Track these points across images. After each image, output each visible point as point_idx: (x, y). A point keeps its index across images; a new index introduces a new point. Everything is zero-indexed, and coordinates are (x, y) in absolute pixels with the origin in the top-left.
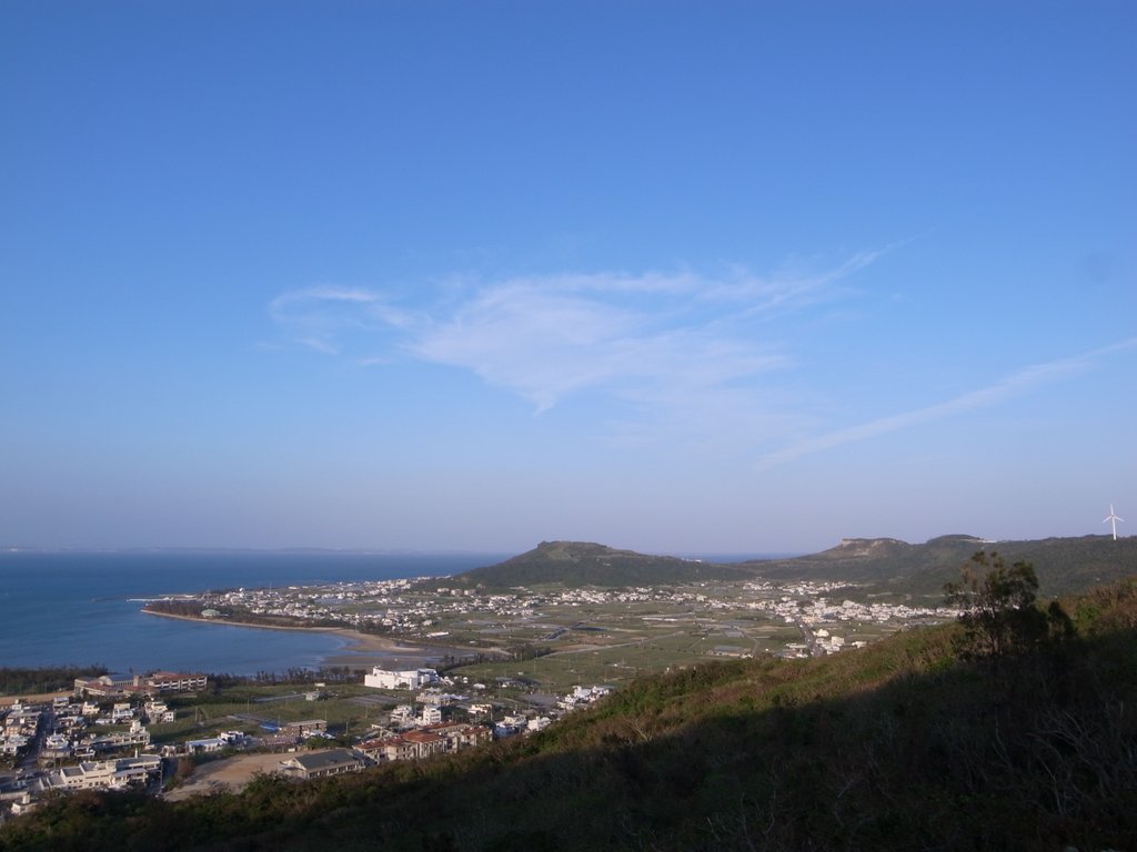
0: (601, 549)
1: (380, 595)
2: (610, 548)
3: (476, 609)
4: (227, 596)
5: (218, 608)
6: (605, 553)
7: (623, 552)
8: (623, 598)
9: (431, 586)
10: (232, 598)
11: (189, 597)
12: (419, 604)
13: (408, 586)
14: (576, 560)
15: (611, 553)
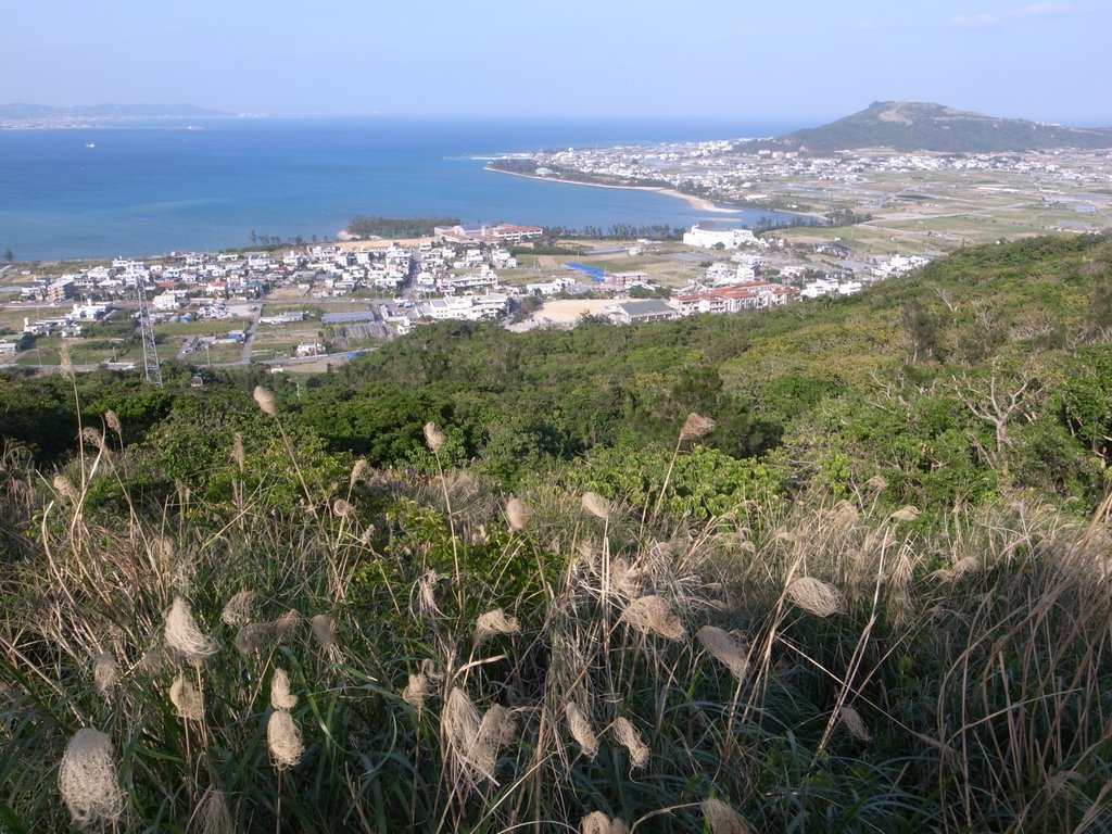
0: (940, 110)
1: (700, 156)
2: (952, 110)
3: (797, 173)
4: (558, 155)
5: (550, 167)
6: (945, 115)
7: (966, 115)
8: (958, 164)
9: (752, 148)
10: (563, 158)
11: (524, 156)
12: (739, 166)
13: (730, 148)
14: (909, 122)
15: (952, 115)
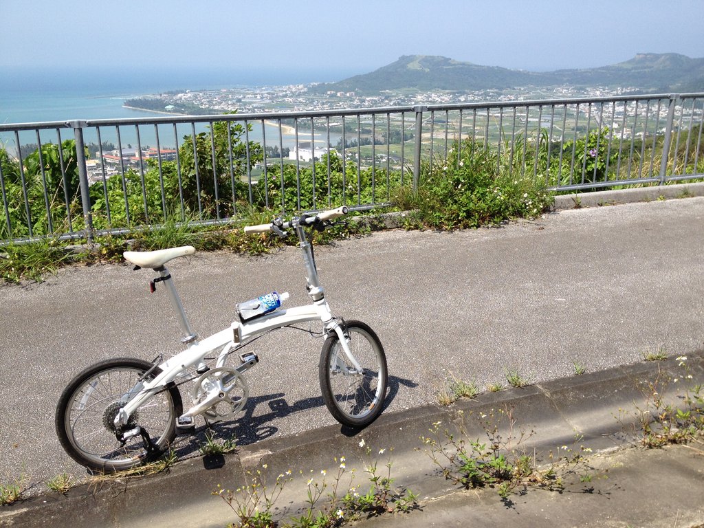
0: (446, 61)
1: (286, 96)
2: (454, 61)
3: (357, 107)
4: (180, 95)
5: (176, 104)
6: (449, 64)
7: (463, 64)
8: (462, 98)
9: (322, 90)
10: (183, 97)
12: (315, 103)
13: (306, 90)
14: (427, 70)
15: (454, 65)
